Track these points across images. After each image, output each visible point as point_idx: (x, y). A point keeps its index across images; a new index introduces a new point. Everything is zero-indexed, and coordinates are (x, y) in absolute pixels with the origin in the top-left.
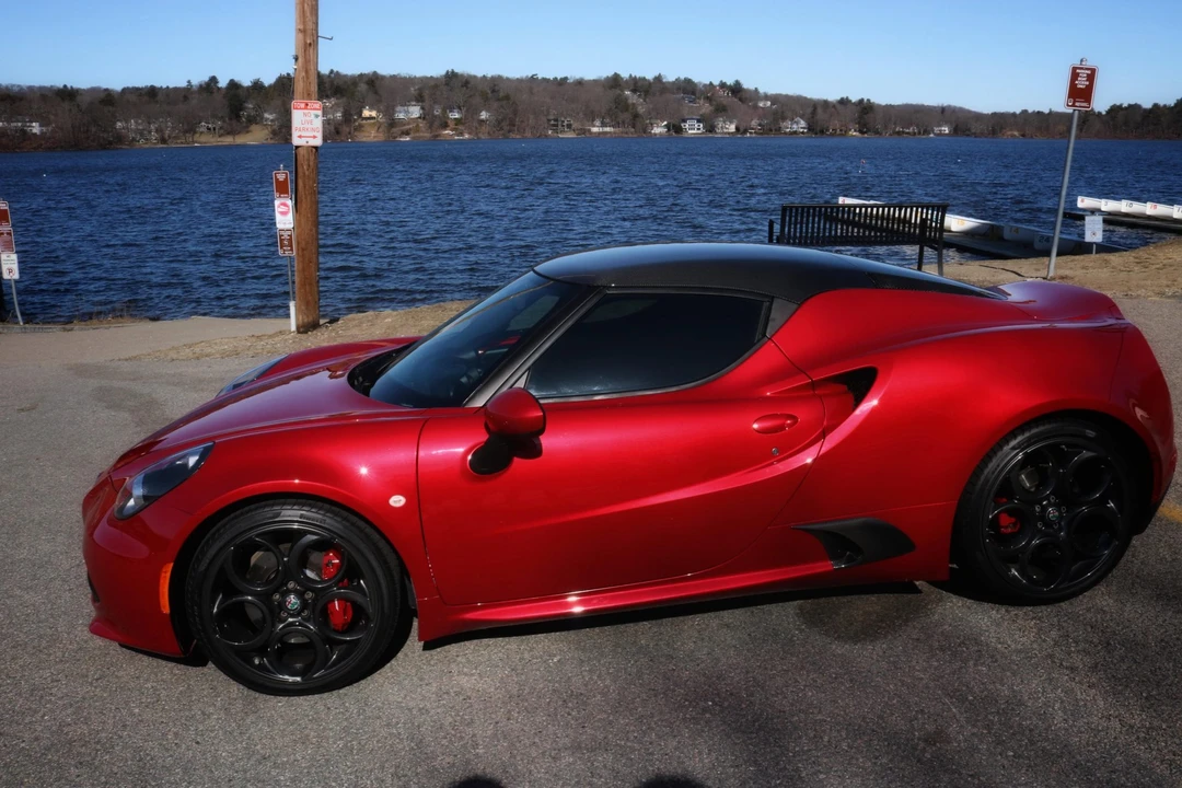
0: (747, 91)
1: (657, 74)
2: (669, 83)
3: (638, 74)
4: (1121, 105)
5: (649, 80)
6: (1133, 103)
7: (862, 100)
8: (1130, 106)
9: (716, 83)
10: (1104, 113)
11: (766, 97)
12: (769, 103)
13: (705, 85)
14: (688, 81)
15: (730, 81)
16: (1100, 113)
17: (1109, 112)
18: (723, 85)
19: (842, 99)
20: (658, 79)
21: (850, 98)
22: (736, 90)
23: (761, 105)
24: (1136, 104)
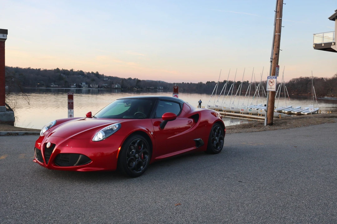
0: (101, 75)
1: (71, 69)
2: (74, 72)
3: (65, 69)
4: (210, 82)
5: (68, 71)
6: (213, 81)
7: (135, 78)
8: (212, 82)
9: (90, 72)
10: (205, 84)
11: (106, 77)
12: (107, 79)
13: (87, 73)
14: (81, 71)
15: (95, 72)
16: (204, 84)
17: (206, 83)
18: (93, 73)
19: (129, 78)
20: (72, 70)
21: (132, 78)
22: (97, 74)
23: (105, 79)
24: (214, 81)
